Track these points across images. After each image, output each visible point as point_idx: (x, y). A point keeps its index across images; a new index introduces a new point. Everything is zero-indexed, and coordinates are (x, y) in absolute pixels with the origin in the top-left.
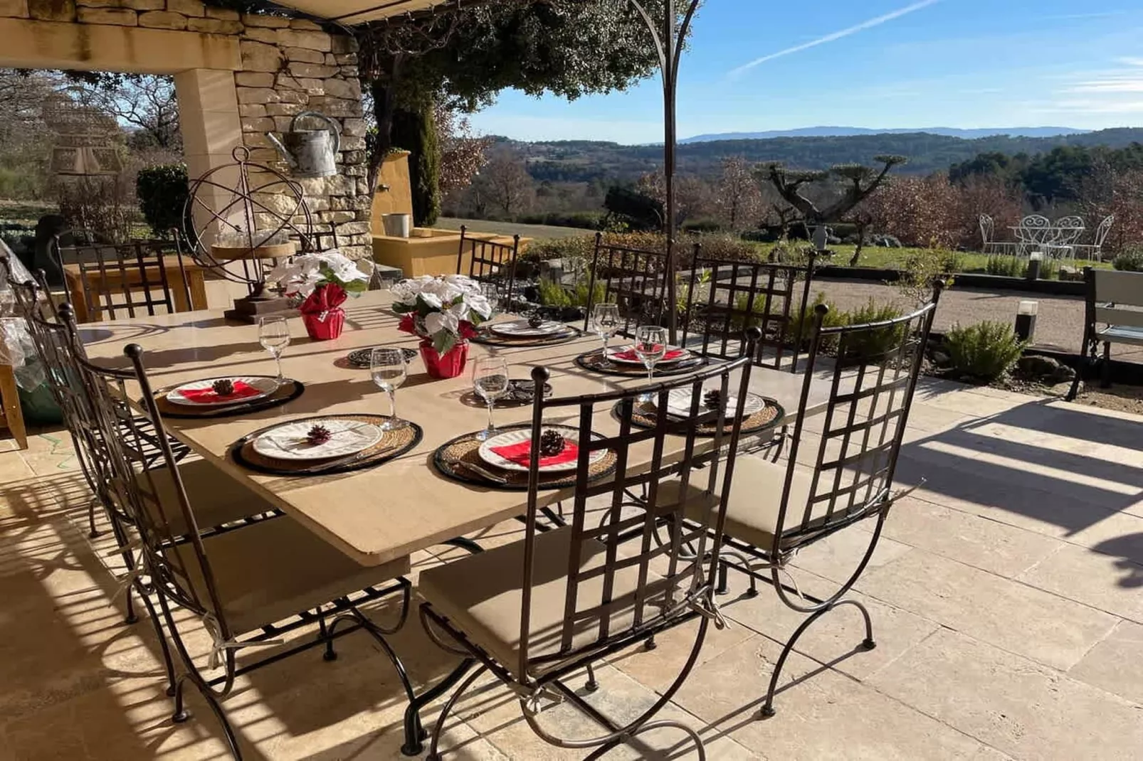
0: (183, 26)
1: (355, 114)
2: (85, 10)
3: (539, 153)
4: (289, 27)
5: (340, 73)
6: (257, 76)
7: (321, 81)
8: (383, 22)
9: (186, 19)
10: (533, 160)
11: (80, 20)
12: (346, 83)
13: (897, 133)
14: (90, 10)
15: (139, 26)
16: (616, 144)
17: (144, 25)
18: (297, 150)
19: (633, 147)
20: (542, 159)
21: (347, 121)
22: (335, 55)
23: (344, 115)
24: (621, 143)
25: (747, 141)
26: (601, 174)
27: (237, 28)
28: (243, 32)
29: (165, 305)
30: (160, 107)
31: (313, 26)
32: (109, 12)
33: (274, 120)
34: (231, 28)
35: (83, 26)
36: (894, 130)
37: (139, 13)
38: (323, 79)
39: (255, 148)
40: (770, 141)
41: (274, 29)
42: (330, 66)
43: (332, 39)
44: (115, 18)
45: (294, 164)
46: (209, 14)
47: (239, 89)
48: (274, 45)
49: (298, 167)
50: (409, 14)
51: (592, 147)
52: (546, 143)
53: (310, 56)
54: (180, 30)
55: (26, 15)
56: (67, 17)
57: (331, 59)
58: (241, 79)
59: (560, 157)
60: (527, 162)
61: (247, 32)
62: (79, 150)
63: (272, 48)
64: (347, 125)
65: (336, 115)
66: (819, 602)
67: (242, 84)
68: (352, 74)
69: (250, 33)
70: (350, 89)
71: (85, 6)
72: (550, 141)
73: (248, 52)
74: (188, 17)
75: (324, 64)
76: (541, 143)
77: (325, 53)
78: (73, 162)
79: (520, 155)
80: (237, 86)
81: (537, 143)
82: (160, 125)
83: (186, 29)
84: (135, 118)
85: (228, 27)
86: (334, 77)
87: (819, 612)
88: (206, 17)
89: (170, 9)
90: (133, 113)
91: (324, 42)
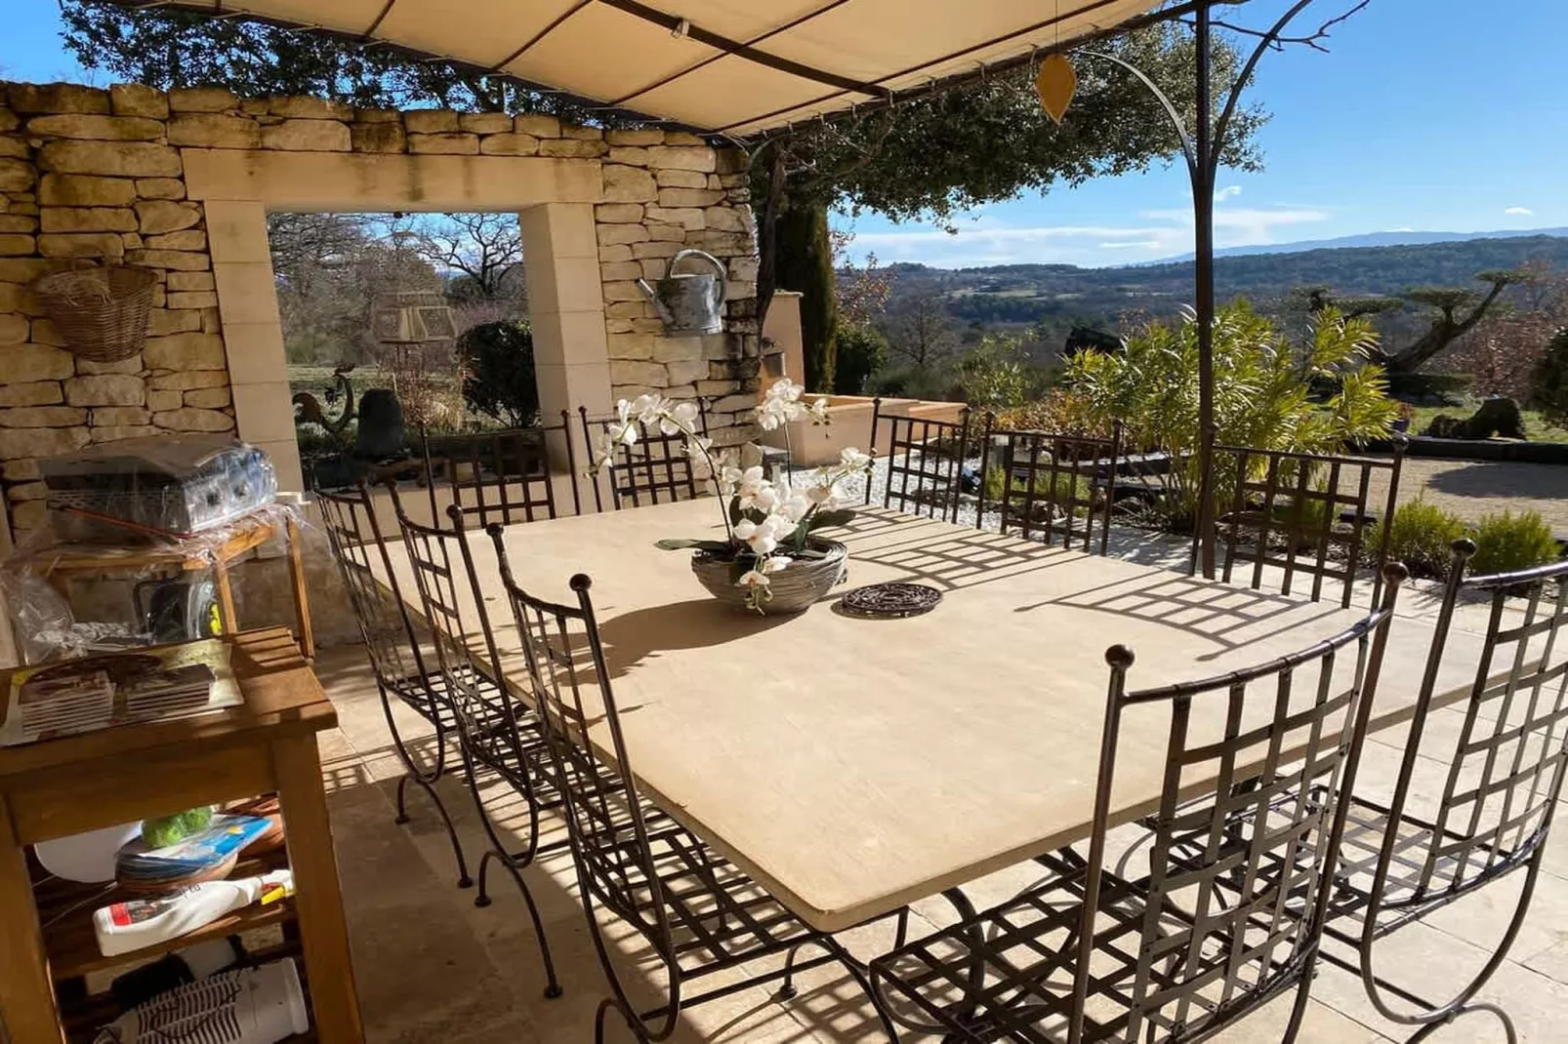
0: (533, 151)
1: (744, 251)
2: (417, 138)
3: (966, 284)
4: (663, 144)
5: (726, 199)
6: (623, 210)
7: (700, 211)
8: (786, 129)
9: (537, 142)
10: (957, 294)
11: (411, 151)
12: (733, 212)
13: (1501, 237)
14: (423, 137)
15: (480, 154)
16: (1075, 267)
17: (486, 152)
18: (673, 302)
19: (1099, 271)
20: (970, 292)
21: (733, 260)
22: (719, 175)
23: (729, 253)
24: (1081, 266)
25: (1267, 257)
26: (1054, 308)
27: (599, 150)
28: (607, 154)
29: (546, 507)
30: (485, 246)
31: (694, 140)
32: (448, 138)
33: (641, 265)
34: (591, 149)
35: (415, 158)
36: (1496, 233)
37: (482, 137)
38: (704, 208)
39: (616, 302)
40: (1305, 256)
41: (645, 148)
42: (714, 190)
43: (717, 154)
44: (455, 145)
45: (669, 319)
46: (566, 133)
47: (599, 226)
48: (644, 167)
49: (674, 323)
50: (822, 117)
51: (1039, 273)
52: (976, 270)
53: (688, 180)
54: (530, 156)
55: (348, 148)
56: (396, 148)
57: (715, 182)
58: (604, 214)
59: (995, 288)
60: (950, 298)
61: (611, 153)
62: (404, 311)
63: (642, 172)
64: (733, 267)
65: (719, 254)
66: (1430, 1007)
67: (601, 220)
68: (741, 199)
69: (615, 155)
70: (739, 219)
71: (417, 133)
72: (981, 266)
73: (611, 179)
74: (540, 139)
75: (706, 189)
76: (969, 271)
77: (707, 175)
78: (397, 326)
79: (940, 288)
80: (597, 222)
81: (964, 271)
82: (485, 268)
83: (537, 155)
84: (454, 260)
85: (587, 148)
86: (719, 204)
87: (1431, 1025)
88: (561, 138)
89: (518, 131)
90: (452, 254)
91: (707, 160)
